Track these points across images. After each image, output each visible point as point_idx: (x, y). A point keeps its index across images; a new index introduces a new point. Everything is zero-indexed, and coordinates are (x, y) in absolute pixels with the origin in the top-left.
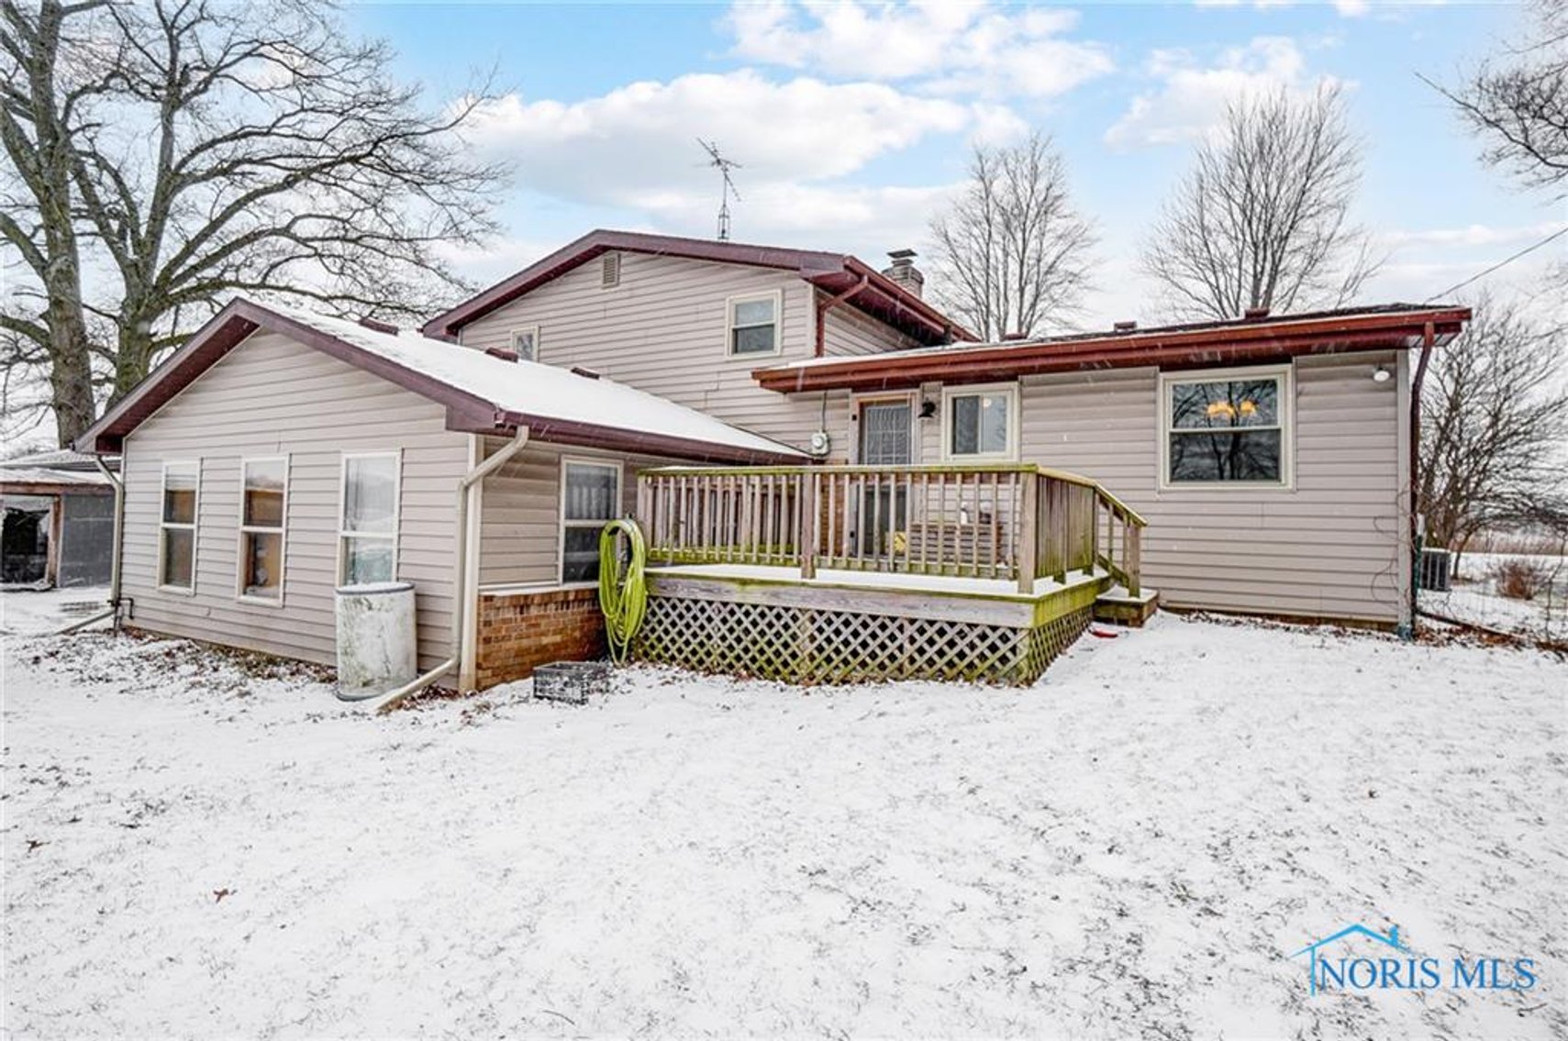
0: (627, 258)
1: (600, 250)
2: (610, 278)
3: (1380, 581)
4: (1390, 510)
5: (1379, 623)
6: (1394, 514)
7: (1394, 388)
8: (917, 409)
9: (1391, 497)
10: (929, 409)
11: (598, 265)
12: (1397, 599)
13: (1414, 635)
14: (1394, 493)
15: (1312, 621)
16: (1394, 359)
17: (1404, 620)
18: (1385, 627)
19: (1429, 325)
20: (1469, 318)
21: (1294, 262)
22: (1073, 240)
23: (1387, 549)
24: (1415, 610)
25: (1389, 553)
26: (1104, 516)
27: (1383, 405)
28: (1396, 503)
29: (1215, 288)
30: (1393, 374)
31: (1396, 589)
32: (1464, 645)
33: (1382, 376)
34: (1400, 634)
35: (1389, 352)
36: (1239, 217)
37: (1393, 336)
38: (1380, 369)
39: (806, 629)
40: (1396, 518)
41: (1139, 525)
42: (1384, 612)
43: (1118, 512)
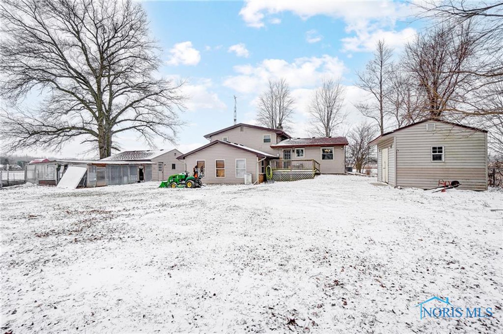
0: (244, 127)
1: (240, 126)
2: (242, 130)
3: (342, 169)
5: (342, 174)
8: (292, 151)
10: (293, 151)
11: (239, 128)
13: (345, 175)
15: (336, 174)
17: (344, 173)
21: (334, 111)
22: (291, 102)
23: (343, 166)
26: (316, 164)
29: (320, 115)
33: (342, 149)
35: (343, 146)
36: (324, 100)
39: (291, 176)
41: (320, 164)
43: (318, 163)
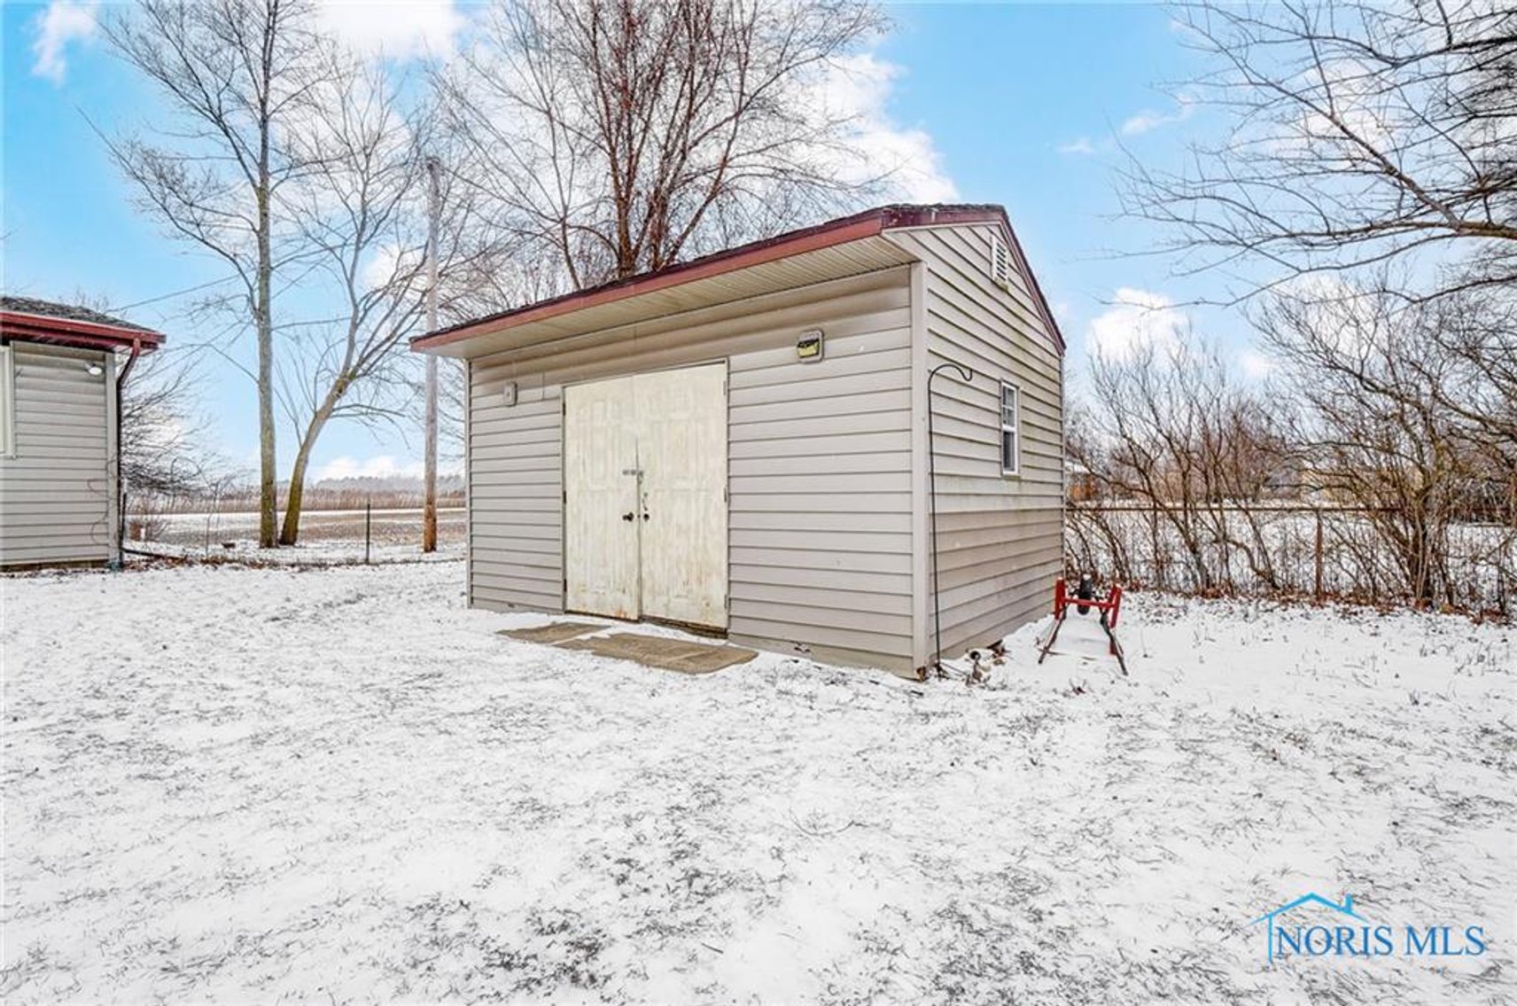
3: (97, 529)
4: (102, 475)
5: (93, 562)
6: (104, 477)
7: (104, 382)
9: (102, 464)
12: (107, 541)
13: (122, 566)
14: (104, 462)
16: (104, 359)
17: (113, 555)
18: (99, 564)
19: (137, 342)
20: (164, 342)
23: (99, 505)
24: (122, 550)
25: (103, 507)
27: (94, 393)
28: (106, 469)
30: (104, 370)
31: (107, 534)
32: (157, 568)
33: (96, 371)
34: (110, 567)
35: (99, 353)
37: (104, 342)
38: (94, 365)
40: (107, 480)
42: (98, 552)
